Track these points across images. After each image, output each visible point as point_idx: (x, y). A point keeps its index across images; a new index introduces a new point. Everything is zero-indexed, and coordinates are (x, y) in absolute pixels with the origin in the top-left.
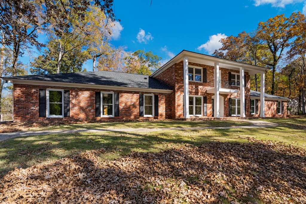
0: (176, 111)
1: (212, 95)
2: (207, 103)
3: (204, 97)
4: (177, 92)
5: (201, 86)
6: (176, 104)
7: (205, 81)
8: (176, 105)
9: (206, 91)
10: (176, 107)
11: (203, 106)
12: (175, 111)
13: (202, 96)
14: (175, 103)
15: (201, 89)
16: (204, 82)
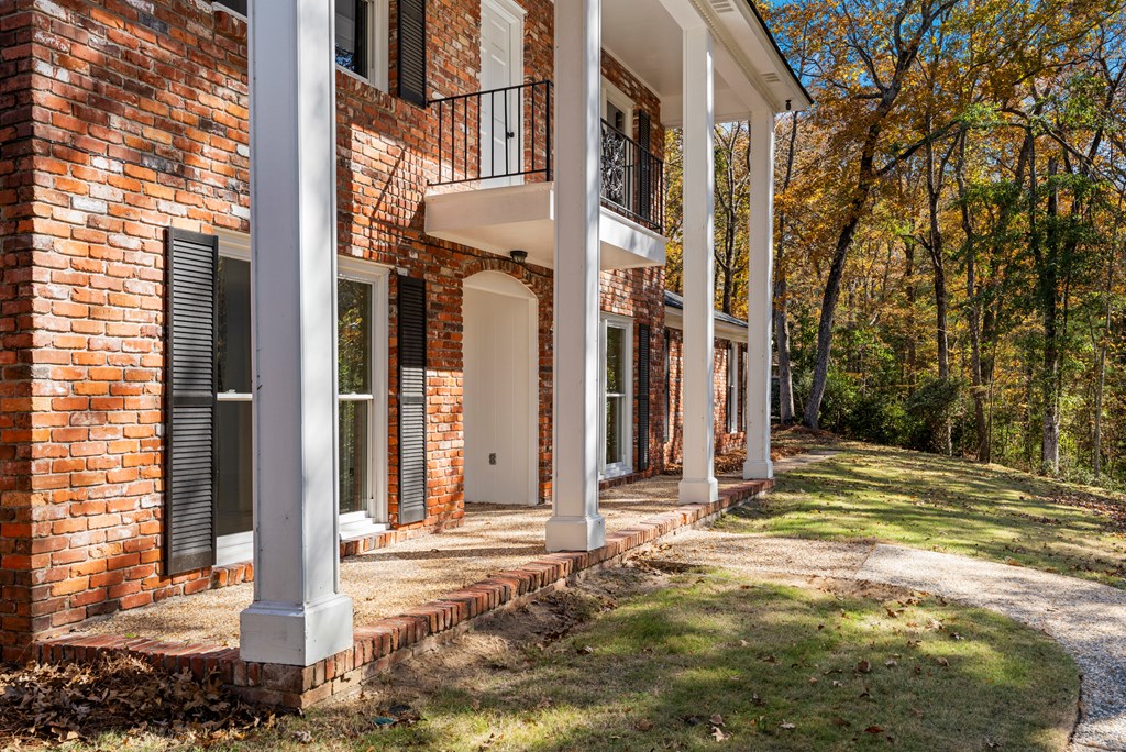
0: (39, 509)
1: (470, 272)
2: (424, 363)
3: (397, 282)
4: (70, 153)
5: (378, 131)
6: (48, 389)
7: (410, 82)
8: (40, 404)
9: (422, 207)
10: (40, 426)
11: (396, 403)
12: (25, 517)
13: (384, 269)
14: (24, 353)
15: (374, 175)
16: (398, 91)
